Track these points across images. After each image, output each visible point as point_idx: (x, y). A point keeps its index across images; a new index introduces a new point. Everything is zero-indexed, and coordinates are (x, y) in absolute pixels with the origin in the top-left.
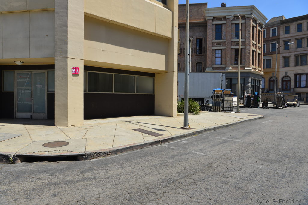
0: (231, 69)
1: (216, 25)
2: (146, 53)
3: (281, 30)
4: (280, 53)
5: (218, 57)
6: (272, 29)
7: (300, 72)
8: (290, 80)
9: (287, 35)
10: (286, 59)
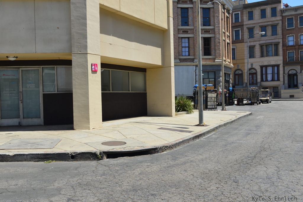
1: (182, 8)
2: (146, 46)
3: (244, 15)
4: (244, 42)
5: (185, 47)
6: (235, 14)
7: (266, 63)
8: (256, 73)
9: (251, 22)
10: (252, 49)
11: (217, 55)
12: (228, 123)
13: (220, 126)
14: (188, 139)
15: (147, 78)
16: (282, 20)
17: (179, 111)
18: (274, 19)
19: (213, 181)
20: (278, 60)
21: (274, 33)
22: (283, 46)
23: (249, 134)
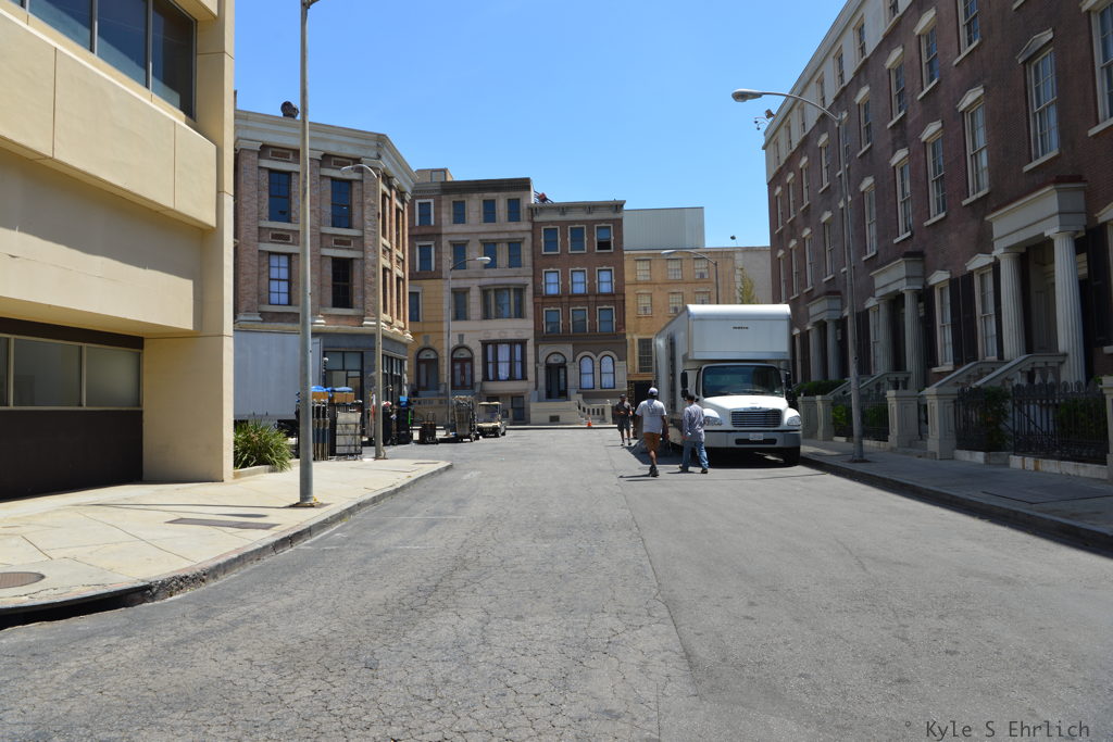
0: (323, 321)
1: (271, 171)
2: (141, 270)
3: (443, 209)
4: (441, 278)
5: (279, 280)
6: (420, 204)
7: (495, 336)
8: (471, 360)
9: (459, 228)
10: (460, 296)
11: (368, 307)
12: (383, 496)
13: (360, 505)
14: (257, 550)
15: (146, 366)
16: (533, 232)
17: (245, 465)
18: (513, 226)
19: (307, 674)
20: (523, 328)
21: (515, 261)
22: (534, 294)
23: (434, 523)
